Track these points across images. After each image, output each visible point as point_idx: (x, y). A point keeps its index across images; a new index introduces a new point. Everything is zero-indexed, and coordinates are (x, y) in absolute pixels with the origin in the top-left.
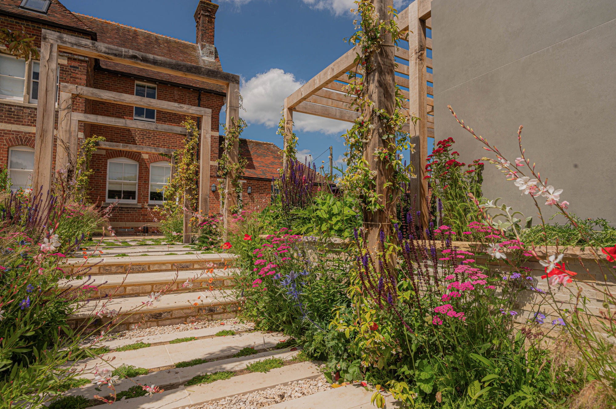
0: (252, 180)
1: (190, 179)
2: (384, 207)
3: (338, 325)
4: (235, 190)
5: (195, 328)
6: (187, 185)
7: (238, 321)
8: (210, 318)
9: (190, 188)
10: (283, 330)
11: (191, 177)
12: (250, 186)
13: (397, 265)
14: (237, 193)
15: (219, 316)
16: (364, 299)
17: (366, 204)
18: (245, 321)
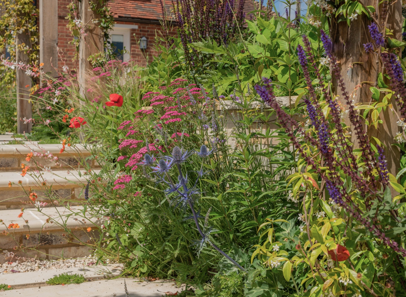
0: (147, 24)
1: (25, 14)
2: (374, 10)
3: (269, 254)
4: (99, 24)
5: (13, 271)
6: (19, 24)
7: (95, 259)
8: (44, 254)
9: (26, 30)
10: (174, 275)
11: (27, 10)
12: (144, 35)
13: (398, 134)
14: (103, 28)
15: (61, 252)
16: (324, 203)
17: (335, 7)
18: (108, 261)
